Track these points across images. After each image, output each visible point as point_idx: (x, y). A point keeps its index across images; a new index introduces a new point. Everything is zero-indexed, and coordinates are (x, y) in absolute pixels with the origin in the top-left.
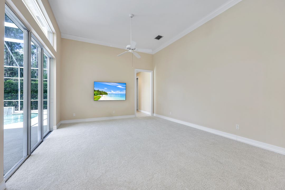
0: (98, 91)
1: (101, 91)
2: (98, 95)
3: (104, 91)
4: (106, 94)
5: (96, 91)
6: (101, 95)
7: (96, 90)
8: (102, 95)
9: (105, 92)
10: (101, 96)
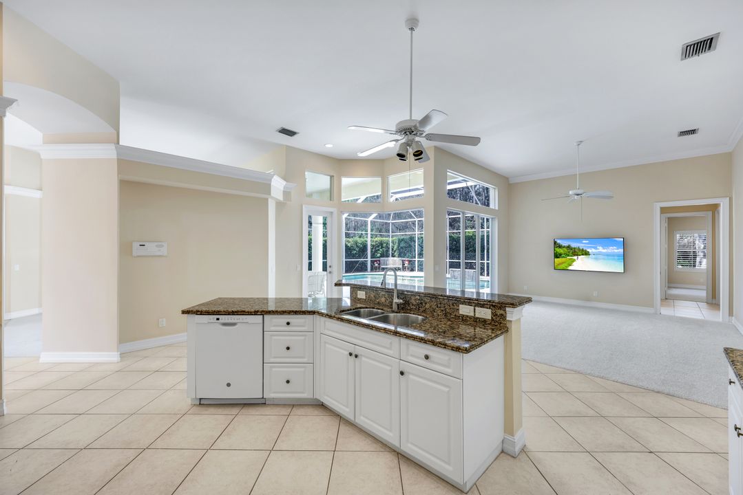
0: (569, 247)
1: (575, 248)
2: (568, 256)
3: (581, 248)
4: (587, 253)
5: (564, 247)
6: (575, 255)
7: (563, 245)
8: (577, 255)
9: (585, 249)
10: (575, 258)
